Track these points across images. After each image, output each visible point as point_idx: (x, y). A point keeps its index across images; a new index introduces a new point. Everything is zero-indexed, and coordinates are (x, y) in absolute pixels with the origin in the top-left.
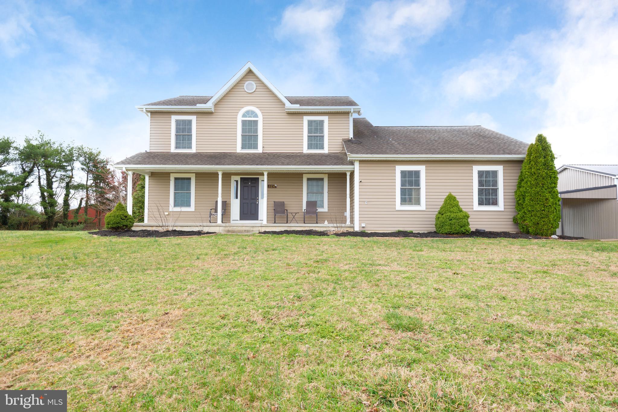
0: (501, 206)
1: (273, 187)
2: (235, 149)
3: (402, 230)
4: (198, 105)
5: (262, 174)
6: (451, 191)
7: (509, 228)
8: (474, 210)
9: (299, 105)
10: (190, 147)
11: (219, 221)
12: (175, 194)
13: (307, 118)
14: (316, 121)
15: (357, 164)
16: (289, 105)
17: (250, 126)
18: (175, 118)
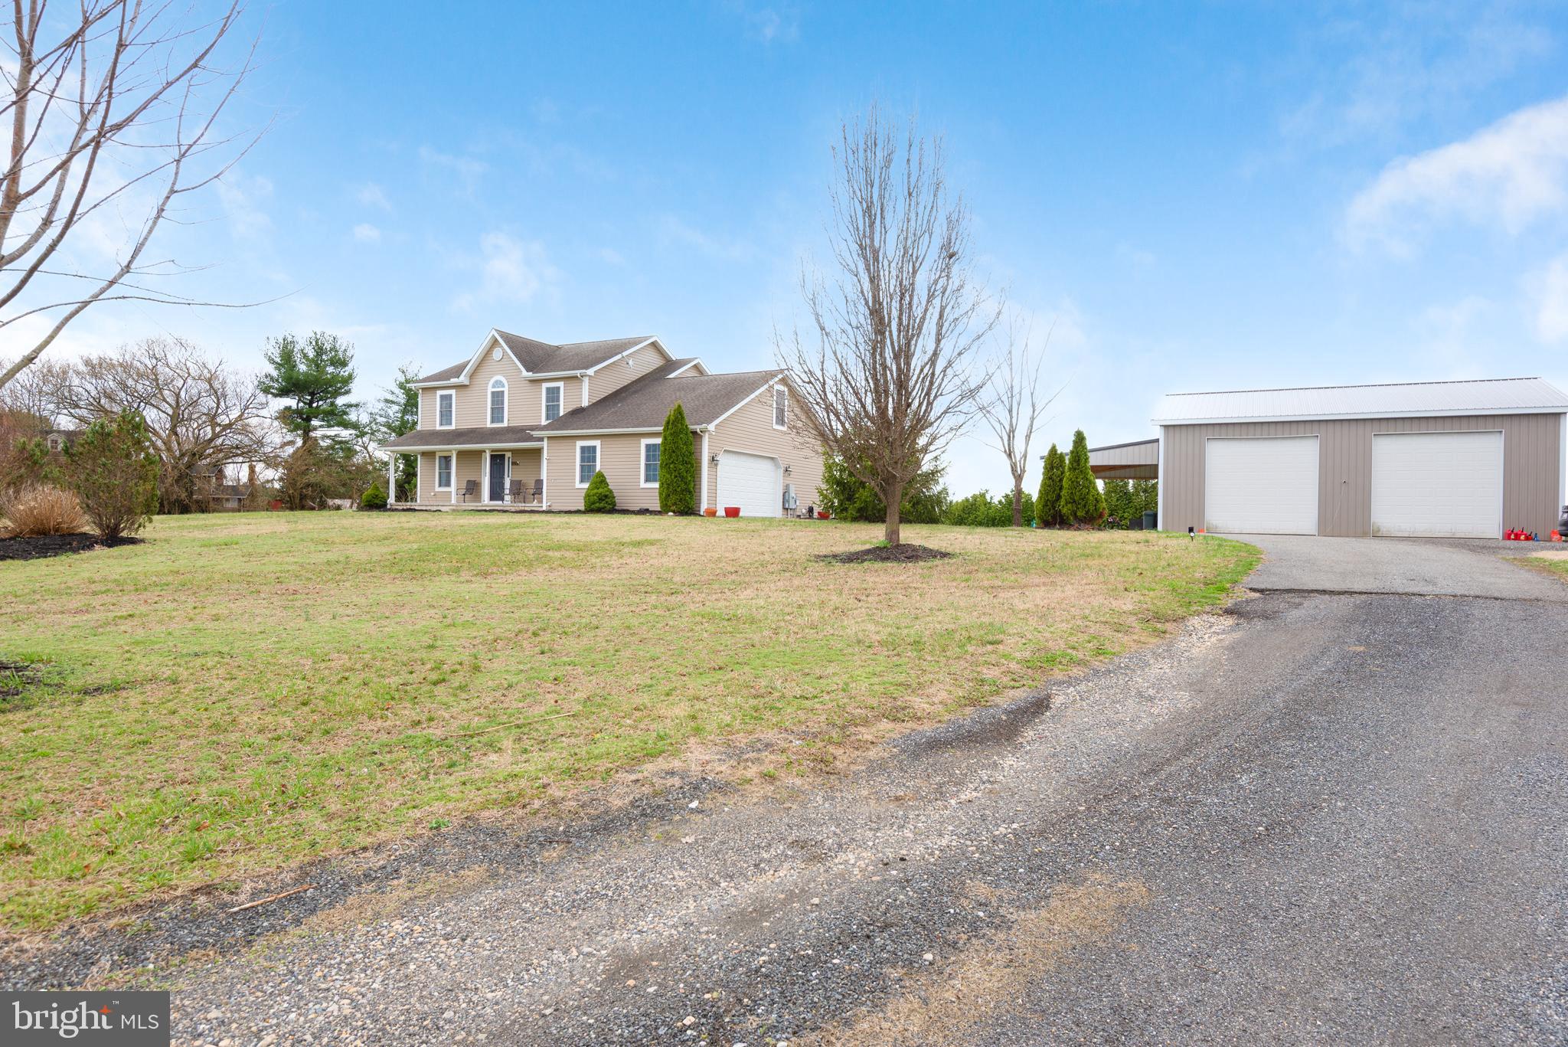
0: (658, 482)
1: (517, 465)
2: (483, 424)
3: (574, 508)
4: (451, 380)
5: (485, 453)
6: (603, 466)
8: (640, 487)
9: (532, 372)
10: (451, 424)
11: (453, 501)
12: (440, 473)
13: (545, 385)
14: (553, 388)
15: (546, 440)
16: (525, 373)
17: (498, 397)
18: (439, 393)
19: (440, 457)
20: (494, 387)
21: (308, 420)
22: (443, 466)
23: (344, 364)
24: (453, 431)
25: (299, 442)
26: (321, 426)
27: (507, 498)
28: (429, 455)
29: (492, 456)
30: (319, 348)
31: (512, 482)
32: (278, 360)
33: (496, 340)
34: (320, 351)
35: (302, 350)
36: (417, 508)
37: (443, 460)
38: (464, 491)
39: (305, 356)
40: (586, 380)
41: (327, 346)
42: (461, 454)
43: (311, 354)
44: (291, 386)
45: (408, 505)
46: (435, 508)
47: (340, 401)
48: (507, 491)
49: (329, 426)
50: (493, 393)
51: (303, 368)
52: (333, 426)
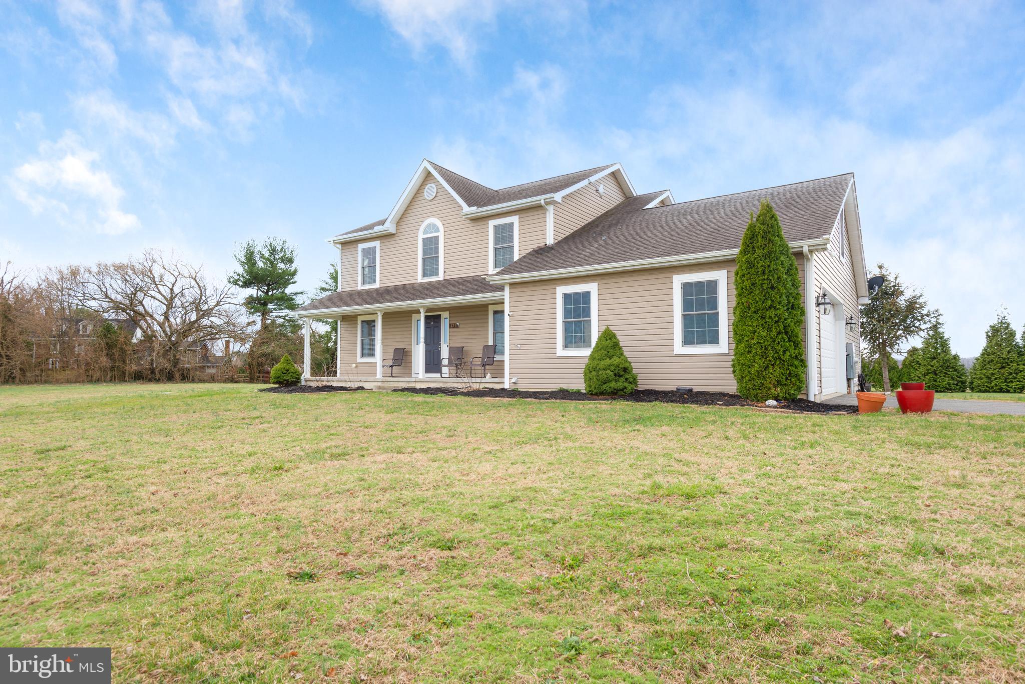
0: (724, 345)
1: (455, 327)
2: (414, 278)
3: (565, 388)
4: (375, 228)
5: (418, 312)
6: (608, 323)
7: (731, 386)
8: (676, 353)
9: (476, 207)
10: (375, 282)
11: (379, 375)
12: (362, 341)
13: (492, 223)
14: (504, 226)
15: (507, 289)
16: (466, 209)
17: (431, 245)
18: (361, 246)
19: (363, 322)
20: (425, 232)
21: (265, 304)
22: (366, 332)
23: (290, 261)
24: (377, 290)
25: (259, 323)
26: (275, 309)
27: (445, 370)
28: (349, 319)
29: (427, 318)
30: (272, 250)
31: (452, 350)
32: (243, 259)
33: (429, 175)
34: (273, 251)
35: (261, 252)
36: (335, 384)
37: (366, 326)
38: (390, 362)
39: (263, 256)
40: (551, 208)
41: (279, 248)
42: (389, 317)
43: (267, 254)
44: (253, 278)
45: (326, 380)
46: (356, 385)
47: (289, 290)
48: (445, 362)
49: (280, 309)
50: (424, 240)
51: (260, 264)
52: (283, 309)
